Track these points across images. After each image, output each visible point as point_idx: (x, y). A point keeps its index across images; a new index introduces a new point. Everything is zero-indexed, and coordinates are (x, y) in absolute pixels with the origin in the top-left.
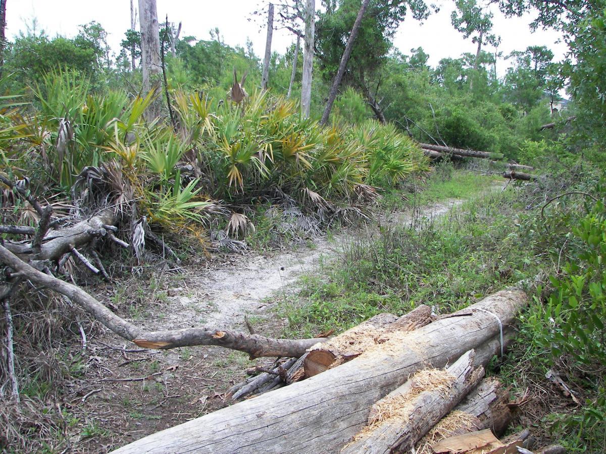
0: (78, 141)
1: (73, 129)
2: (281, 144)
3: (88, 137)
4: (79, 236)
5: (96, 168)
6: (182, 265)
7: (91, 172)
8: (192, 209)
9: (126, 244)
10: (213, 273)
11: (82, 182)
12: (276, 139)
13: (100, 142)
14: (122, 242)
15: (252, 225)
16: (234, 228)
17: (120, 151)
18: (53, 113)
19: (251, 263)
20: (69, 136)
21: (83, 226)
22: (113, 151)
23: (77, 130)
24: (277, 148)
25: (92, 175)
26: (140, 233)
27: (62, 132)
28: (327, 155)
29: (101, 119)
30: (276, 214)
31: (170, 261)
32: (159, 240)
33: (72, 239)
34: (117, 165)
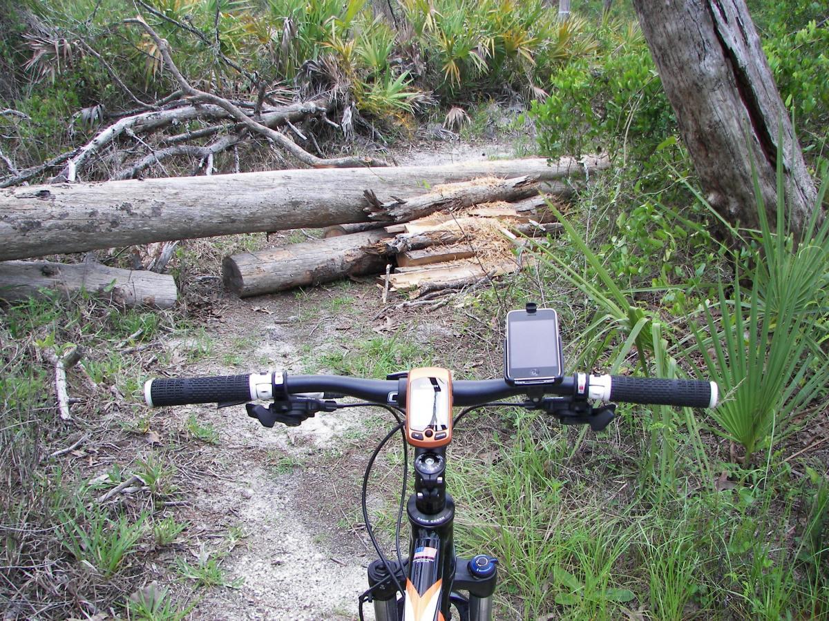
0: (301, 37)
1: (297, 28)
2: (502, 39)
3: (310, 34)
4: (293, 113)
5: (316, 62)
6: (388, 147)
7: (311, 65)
8: (404, 99)
9: (337, 125)
10: (413, 154)
11: (303, 74)
12: (499, 34)
13: (320, 38)
14: (334, 123)
15: (468, 118)
16: (450, 121)
17: (336, 46)
18: (280, 13)
19: (454, 149)
20: (292, 33)
21: (298, 106)
22: (330, 46)
23: (301, 28)
24: (500, 43)
25: (311, 67)
26: (348, 116)
27: (286, 30)
28: (557, 51)
29: (321, 18)
30: (496, 109)
31: (378, 143)
32: (369, 126)
33: (287, 114)
34: (332, 58)
